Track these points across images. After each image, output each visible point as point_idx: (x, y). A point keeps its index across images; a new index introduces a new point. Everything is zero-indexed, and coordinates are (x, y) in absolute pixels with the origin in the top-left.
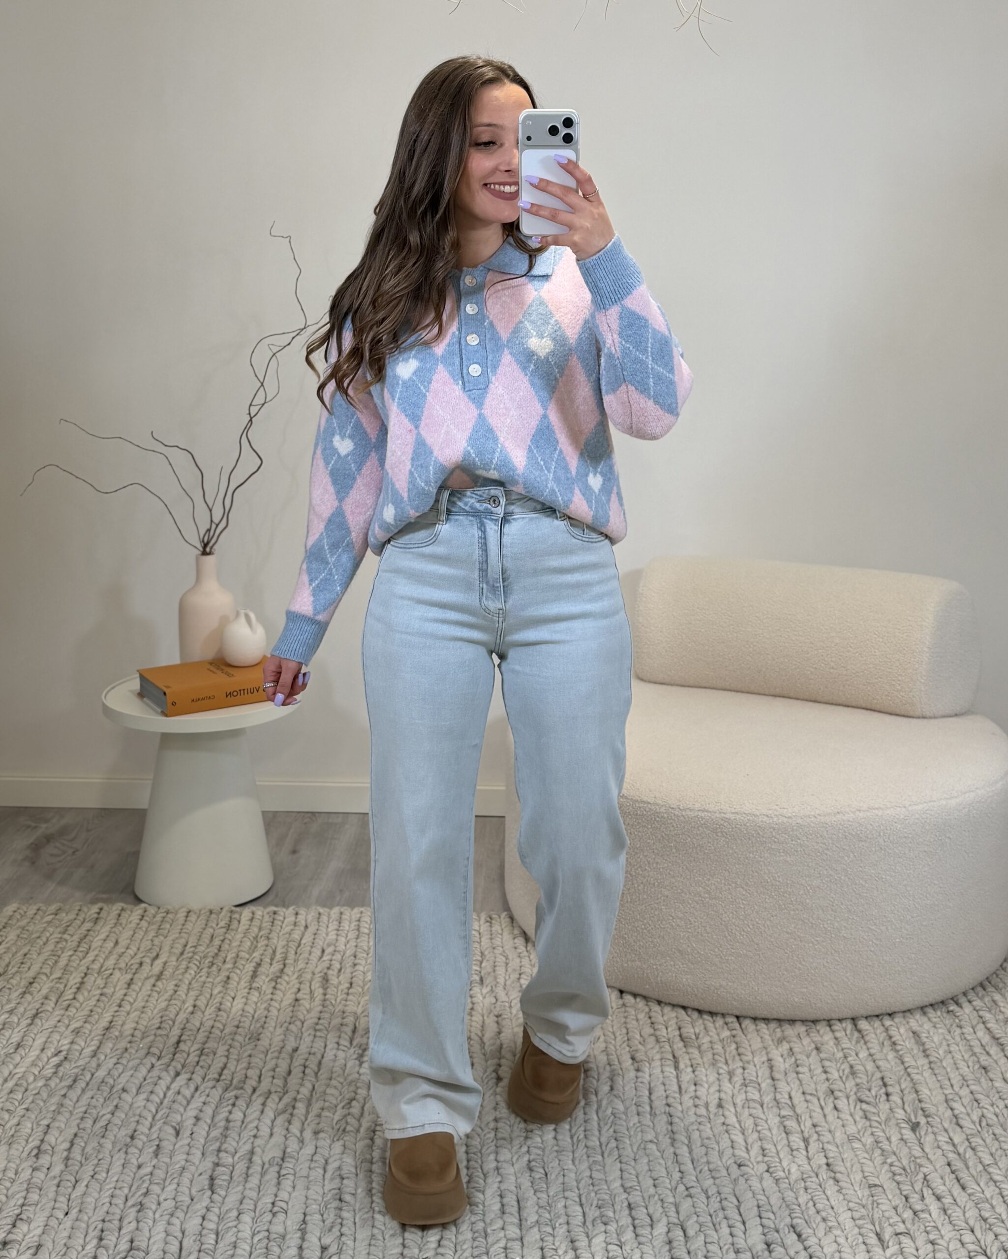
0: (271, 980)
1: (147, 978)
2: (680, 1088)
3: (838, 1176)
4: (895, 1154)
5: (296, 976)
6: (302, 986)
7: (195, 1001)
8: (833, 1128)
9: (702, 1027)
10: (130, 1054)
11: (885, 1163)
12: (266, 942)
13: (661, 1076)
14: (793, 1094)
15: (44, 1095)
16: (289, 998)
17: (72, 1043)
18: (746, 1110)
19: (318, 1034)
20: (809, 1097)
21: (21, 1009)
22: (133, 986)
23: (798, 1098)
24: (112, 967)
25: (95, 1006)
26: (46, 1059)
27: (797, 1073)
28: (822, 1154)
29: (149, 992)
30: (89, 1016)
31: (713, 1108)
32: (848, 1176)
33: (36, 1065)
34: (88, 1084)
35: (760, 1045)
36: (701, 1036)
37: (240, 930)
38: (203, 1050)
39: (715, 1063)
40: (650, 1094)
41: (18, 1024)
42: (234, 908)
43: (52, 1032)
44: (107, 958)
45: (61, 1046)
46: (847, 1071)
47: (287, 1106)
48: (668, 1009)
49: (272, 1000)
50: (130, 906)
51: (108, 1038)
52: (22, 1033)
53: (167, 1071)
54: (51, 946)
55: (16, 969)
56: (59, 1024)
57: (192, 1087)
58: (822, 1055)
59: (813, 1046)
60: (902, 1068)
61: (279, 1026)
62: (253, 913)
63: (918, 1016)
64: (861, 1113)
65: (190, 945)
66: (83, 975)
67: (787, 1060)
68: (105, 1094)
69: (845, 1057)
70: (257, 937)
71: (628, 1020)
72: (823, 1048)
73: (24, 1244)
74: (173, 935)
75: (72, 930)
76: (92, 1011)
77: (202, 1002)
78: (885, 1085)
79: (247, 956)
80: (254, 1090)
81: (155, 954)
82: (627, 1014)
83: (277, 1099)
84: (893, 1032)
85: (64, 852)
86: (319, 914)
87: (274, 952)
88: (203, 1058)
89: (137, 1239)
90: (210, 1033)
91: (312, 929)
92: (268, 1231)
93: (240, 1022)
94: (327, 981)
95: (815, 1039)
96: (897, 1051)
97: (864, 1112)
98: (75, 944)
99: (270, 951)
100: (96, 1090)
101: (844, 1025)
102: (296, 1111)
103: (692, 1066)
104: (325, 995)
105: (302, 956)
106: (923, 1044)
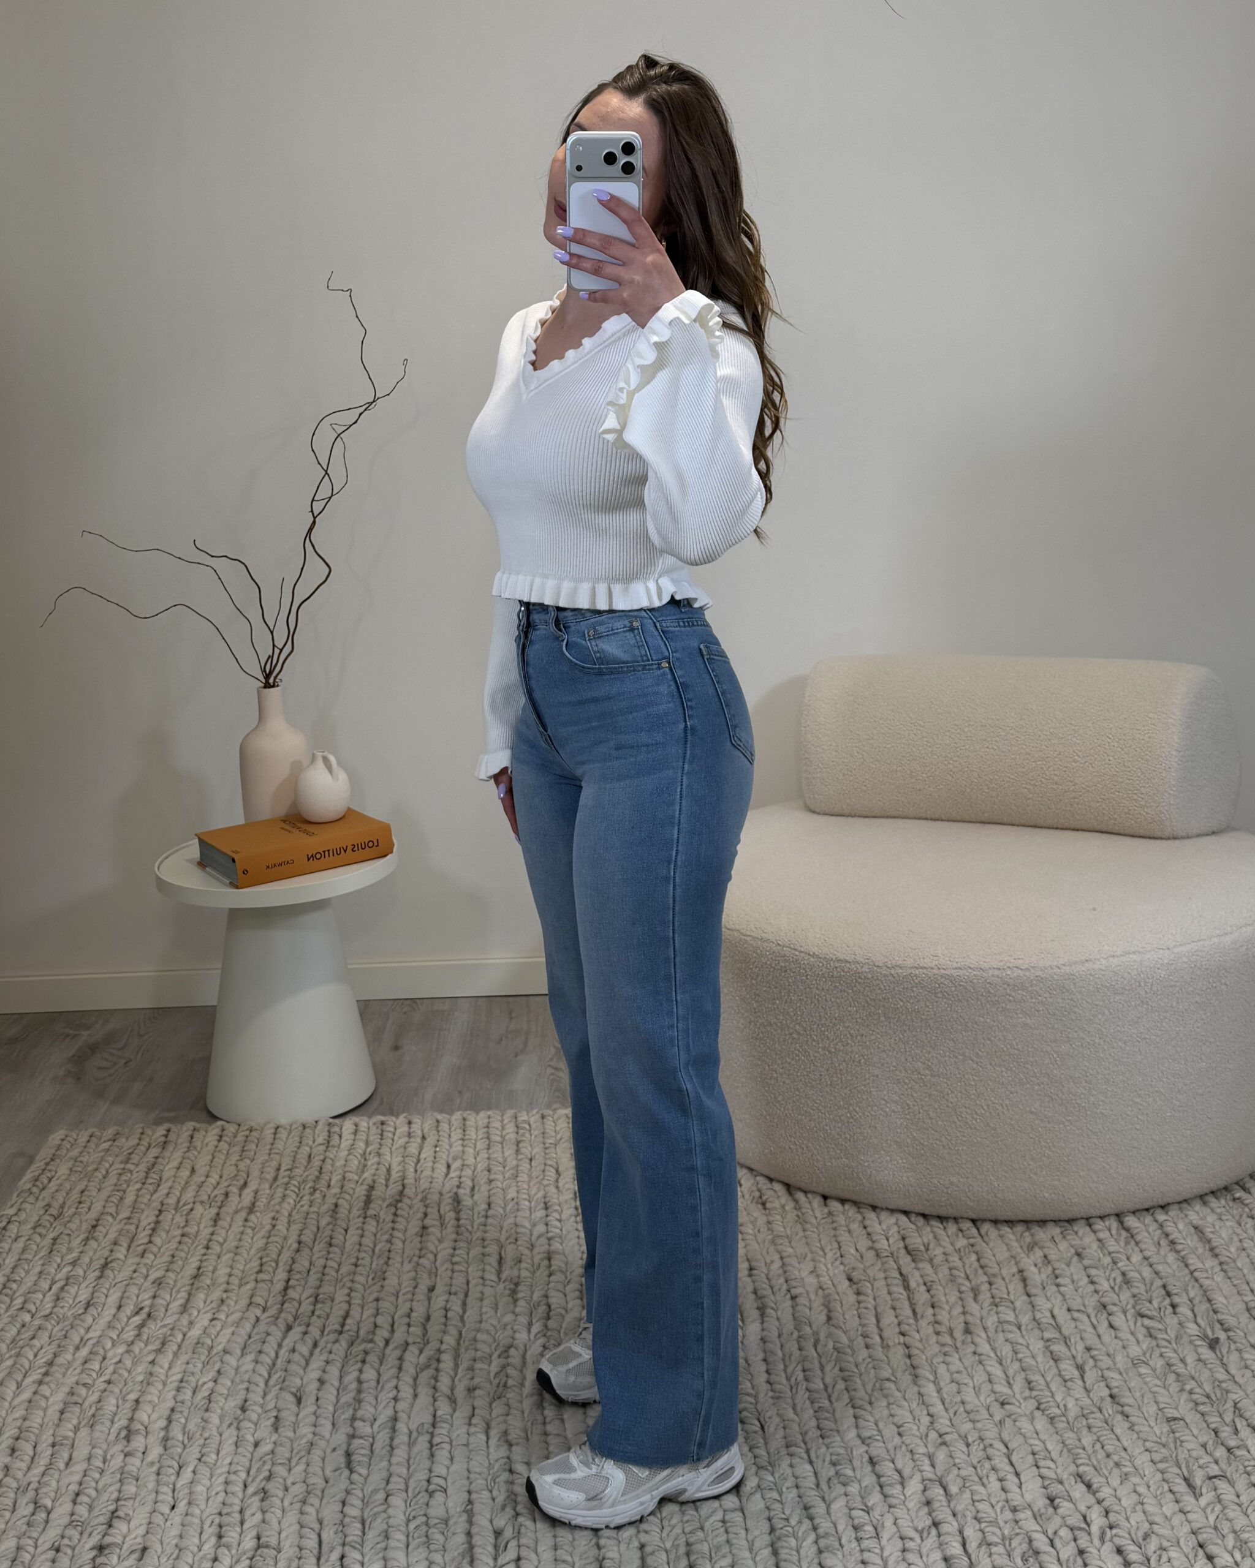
0: (390, 1205)
1: (236, 1212)
2: (914, 1312)
3: (1126, 1409)
4: (1193, 1378)
6: (429, 1210)
7: (299, 1236)
8: (1112, 1352)
9: (931, 1236)
10: (228, 1306)
11: (1182, 1390)
12: (376, 1159)
13: (888, 1298)
14: (1056, 1312)
15: (128, 1363)
16: (414, 1228)
17: (154, 1297)
18: (1001, 1334)
19: (456, 1267)
20: (1076, 1315)
21: (86, 1259)
22: (220, 1223)
23: (1062, 1316)
24: (192, 1200)
25: (177, 1249)
26: (125, 1319)
27: (1058, 1285)
28: (1103, 1384)
29: (241, 1229)
30: (171, 1262)
31: (959, 1334)
32: (1139, 1408)
33: (114, 1327)
34: (180, 1347)
35: (1007, 1254)
36: (931, 1246)
37: (342, 1146)
38: (318, 1295)
39: (953, 1279)
40: (878, 1321)
41: (85, 1278)
42: (331, 1120)
43: (127, 1285)
44: (184, 1189)
45: (143, 1301)
46: (1119, 1279)
47: (429, 1359)
48: (884, 1215)
49: (393, 1229)
50: (203, 1126)
51: (197, 1289)
52: (90, 1289)
53: (276, 1325)
54: (112, 1179)
55: (73, 1210)
56: (135, 1275)
57: (310, 1342)
58: (1086, 1262)
59: (1073, 1251)
60: (1186, 1271)
61: (406, 1262)
62: (356, 1125)
63: (1198, 1206)
64: (1144, 1331)
65: (283, 1168)
66: (157, 1212)
67: (1043, 1270)
68: (203, 1358)
69: (1115, 1263)
70: (365, 1153)
71: (838, 1232)
72: (1085, 1253)
73: (125, 1547)
74: (261, 1158)
75: (135, 1158)
76: (173, 1256)
77: (307, 1237)
78: (1169, 1294)
79: (356, 1178)
80: (387, 1342)
81: (242, 1182)
82: (835, 1225)
83: (417, 1352)
84: (1170, 1228)
85: (115, 1064)
86: (438, 1121)
87: (389, 1170)
88: (319, 1306)
89: (265, 1534)
90: (323, 1274)
91: (431, 1140)
92: (425, 1515)
93: (358, 1259)
94: (459, 1202)
95: (1073, 1243)
96: (1178, 1252)
97: (1148, 1328)
98: (142, 1175)
99: (383, 1170)
100: (190, 1354)
101: (1107, 1223)
102: (442, 1365)
103: (925, 1284)
104: (458, 1219)
105: (424, 1174)
106: (1209, 1241)
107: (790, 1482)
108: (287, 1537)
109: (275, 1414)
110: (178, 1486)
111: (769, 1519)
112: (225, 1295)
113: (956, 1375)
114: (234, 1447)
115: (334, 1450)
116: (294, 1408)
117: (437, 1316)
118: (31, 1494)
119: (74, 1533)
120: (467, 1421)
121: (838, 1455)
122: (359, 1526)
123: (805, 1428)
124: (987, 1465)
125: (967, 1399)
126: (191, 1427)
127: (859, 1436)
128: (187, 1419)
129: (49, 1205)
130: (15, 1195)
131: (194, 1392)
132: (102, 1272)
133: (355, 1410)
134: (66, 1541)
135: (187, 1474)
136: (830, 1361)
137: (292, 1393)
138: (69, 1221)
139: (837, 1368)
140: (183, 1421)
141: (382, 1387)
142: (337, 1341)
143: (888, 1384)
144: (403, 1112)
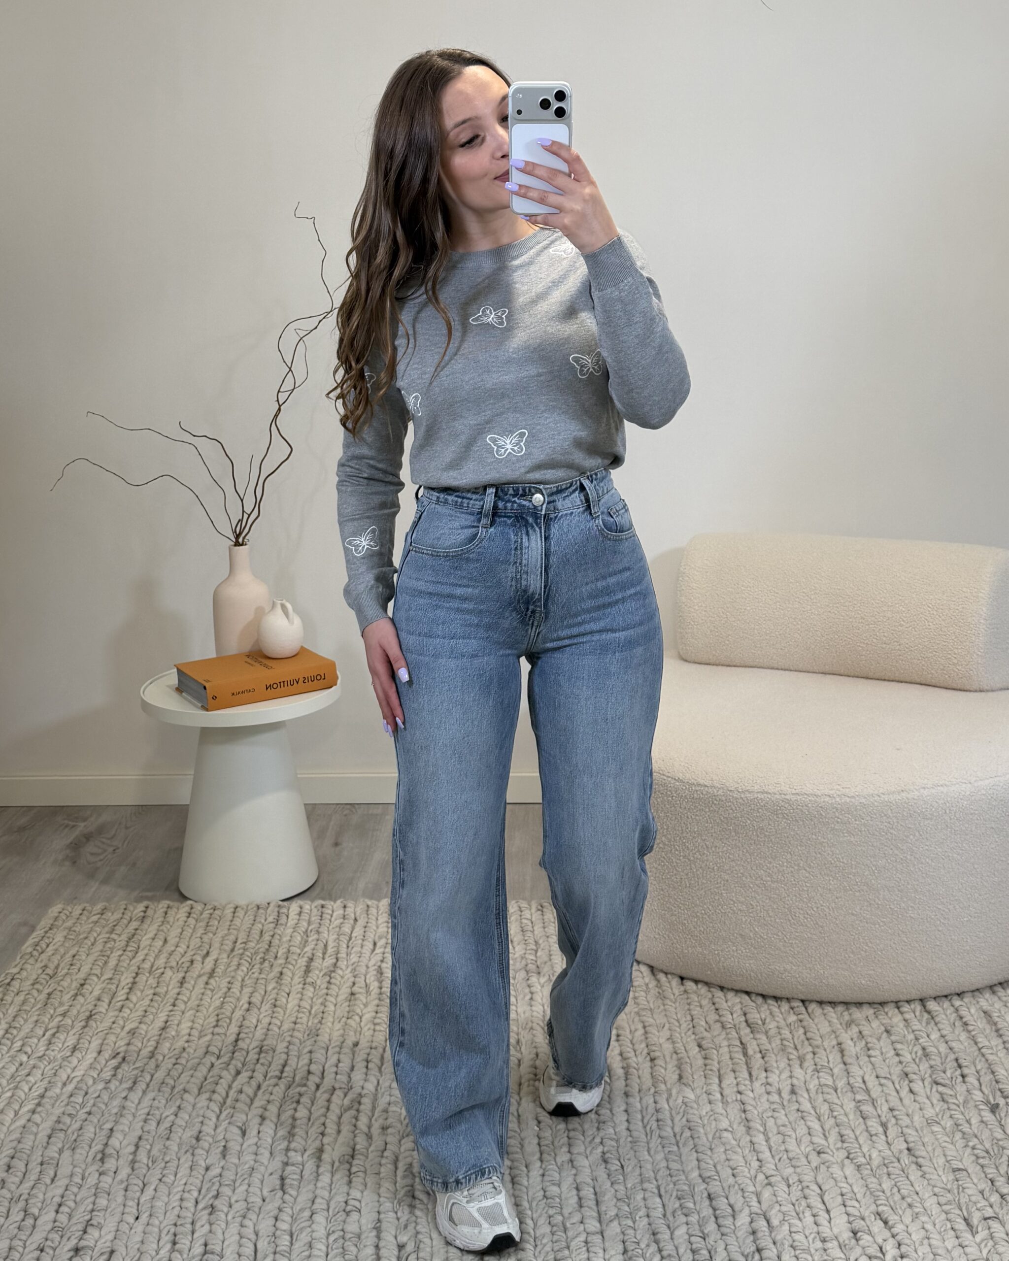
0: (325, 974)
1: (200, 976)
2: (750, 1074)
3: (920, 1160)
4: (976, 1137)
5: (349, 969)
6: (357, 980)
7: (250, 997)
8: (910, 1112)
9: (768, 1012)
10: (188, 1053)
11: (966, 1146)
12: (316, 936)
13: (730, 1063)
14: (866, 1078)
15: (105, 1098)
16: (345, 991)
17: (128, 1044)
18: (820, 1095)
19: (378, 1028)
20: (883, 1081)
21: (74, 1011)
22: (185, 985)
23: (872, 1082)
24: (163, 966)
25: (149, 1006)
26: (104, 1062)
27: (869, 1056)
28: (903, 1139)
29: (203, 990)
30: (144, 1016)
31: (785, 1095)
32: (931, 1160)
33: (94, 1068)
34: (148, 1085)
35: (829, 1029)
36: (767, 1021)
37: (289, 924)
38: (262, 1047)
39: (783, 1049)
40: (720, 1081)
41: (72, 1027)
42: (281, 903)
43: (107, 1034)
44: (157, 957)
45: (119, 1048)
46: (920, 1053)
47: (352, 1101)
48: (730, 995)
49: (327, 994)
50: (176, 904)
51: (165, 1039)
52: (77, 1036)
53: (227, 1070)
54: (99, 946)
55: (66, 971)
56: (114, 1026)
57: (254, 1083)
58: (893, 1038)
59: (883, 1028)
60: (975, 1048)
61: (337, 1021)
62: (301, 908)
63: (988, 995)
64: (938, 1096)
65: (239, 941)
66: (134, 975)
67: (858, 1044)
68: (166, 1095)
69: (917, 1039)
70: (307, 931)
71: (692, 1007)
72: (893, 1030)
73: (96, 1250)
74: (220, 934)
75: (118, 929)
76: (146, 1011)
77: (256, 999)
78: (960, 1066)
79: (298, 951)
80: (318, 1087)
81: (205, 952)
82: (689, 1001)
83: (342, 1095)
84: (964, 1012)
85: (105, 851)
86: (368, 906)
87: (326, 946)
88: (263, 1055)
89: (210, 1242)
90: (268, 1030)
91: (361, 922)
92: (343, 1230)
93: (297, 1018)
94: (382, 974)
95: (884, 1021)
96: (969, 1032)
97: (941, 1094)
98: (123, 943)
99: (321, 945)
100: (156, 1092)
101: (913, 1006)
102: (362, 1107)
103: (761, 1052)
104: (381, 988)
105: (354, 950)
106: (995, 1024)
107: (642, 1212)
108: (229, 1245)
109: (223, 1144)
110: (142, 1201)
111: (624, 1242)
112: (186, 1045)
113: (782, 1128)
114: (189, 1170)
115: (271, 1174)
116: (240, 1139)
117: (360, 1065)
118: (21, 1204)
119: (56, 1237)
120: (379, 1153)
121: (683, 1191)
122: (288, 1238)
123: (657, 1167)
124: (804, 1203)
125: (790, 1148)
126: (155, 1152)
127: (700, 1176)
128: (151, 1145)
129: (46, 966)
130: (18, 958)
131: (158, 1123)
132: (87, 1022)
133: (289, 1142)
134: (49, 1243)
135: (150, 1191)
136: (679, 1113)
137: (238, 1127)
138: (62, 980)
139: (684, 1119)
140: (148, 1147)
141: (313, 1124)
142: (276, 1085)
143: (725, 1134)
144: (340, 898)
